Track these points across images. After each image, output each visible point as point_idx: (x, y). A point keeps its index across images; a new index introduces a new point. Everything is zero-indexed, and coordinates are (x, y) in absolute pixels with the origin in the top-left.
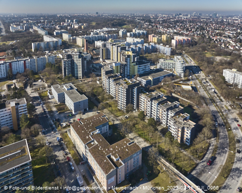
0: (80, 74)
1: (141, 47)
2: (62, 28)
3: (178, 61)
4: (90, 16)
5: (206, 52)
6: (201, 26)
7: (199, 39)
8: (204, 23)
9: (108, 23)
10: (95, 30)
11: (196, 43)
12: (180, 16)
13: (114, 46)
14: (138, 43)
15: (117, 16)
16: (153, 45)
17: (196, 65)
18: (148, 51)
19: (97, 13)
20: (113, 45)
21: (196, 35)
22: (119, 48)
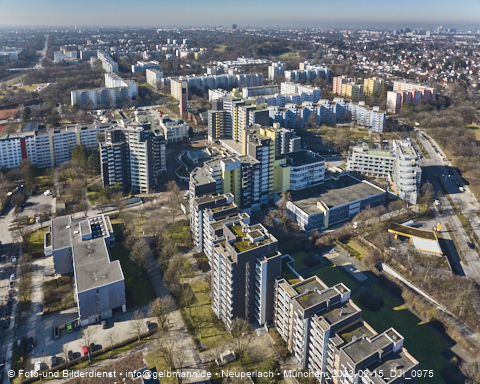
0: (144, 181)
1: (310, 108)
2: (153, 57)
3: (403, 157)
4: (220, 33)
5: (474, 125)
6: (457, 58)
7: (455, 92)
8: (464, 50)
9: (252, 46)
10: (219, 63)
11: (447, 102)
12: (408, 34)
13: (240, 109)
14: (306, 97)
15: (273, 33)
16: (342, 103)
17: (450, 165)
18: (327, 119)
19: (235, 27)
20: (237, 105)
21: (445, 79)
22: (251, 114)
